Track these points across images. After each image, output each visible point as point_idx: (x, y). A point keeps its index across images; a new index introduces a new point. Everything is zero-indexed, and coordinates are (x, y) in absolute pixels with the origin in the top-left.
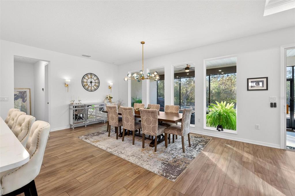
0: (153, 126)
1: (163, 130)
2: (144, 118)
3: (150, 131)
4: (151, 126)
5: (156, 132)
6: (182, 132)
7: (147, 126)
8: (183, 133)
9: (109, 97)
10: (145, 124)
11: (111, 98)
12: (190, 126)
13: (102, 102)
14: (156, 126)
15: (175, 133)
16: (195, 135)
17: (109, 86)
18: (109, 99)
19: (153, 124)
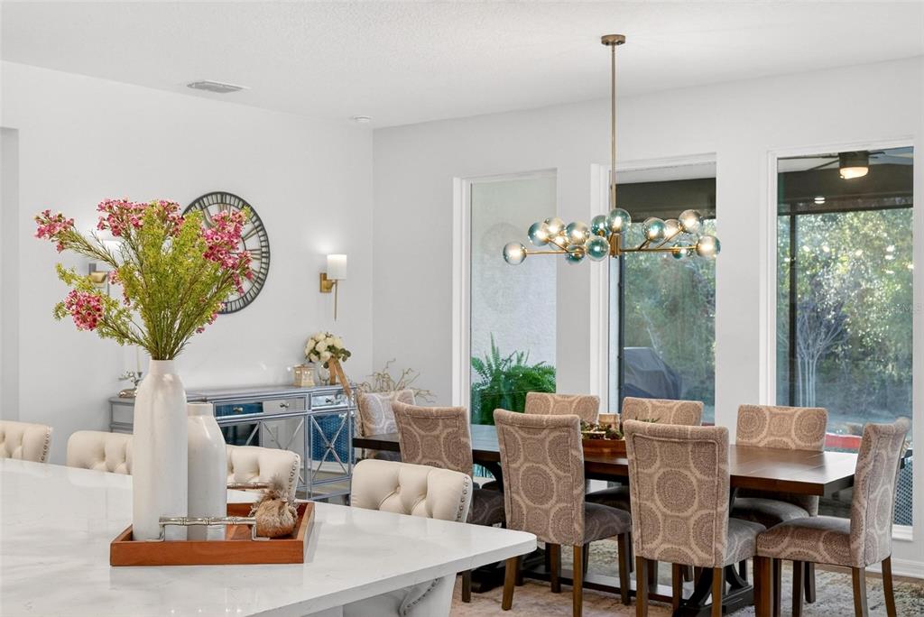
0: (704, 512)
1: (750, 538)
2: (650, 476)
3: (687, 544)
4: (694, 513)
5: (718, 546)
6: (853, 546)
7: (665, 516)
8: (863, 549)
9: (331, 348)
10: (657, 506)
11: (338, 353)
12: (895, 535)
13: (281, 380)
14: (720, 516)
15: (815, 554)
16: (914, 585)
17: (324, 276)
18: (326, 366)
19: (702, 506)
